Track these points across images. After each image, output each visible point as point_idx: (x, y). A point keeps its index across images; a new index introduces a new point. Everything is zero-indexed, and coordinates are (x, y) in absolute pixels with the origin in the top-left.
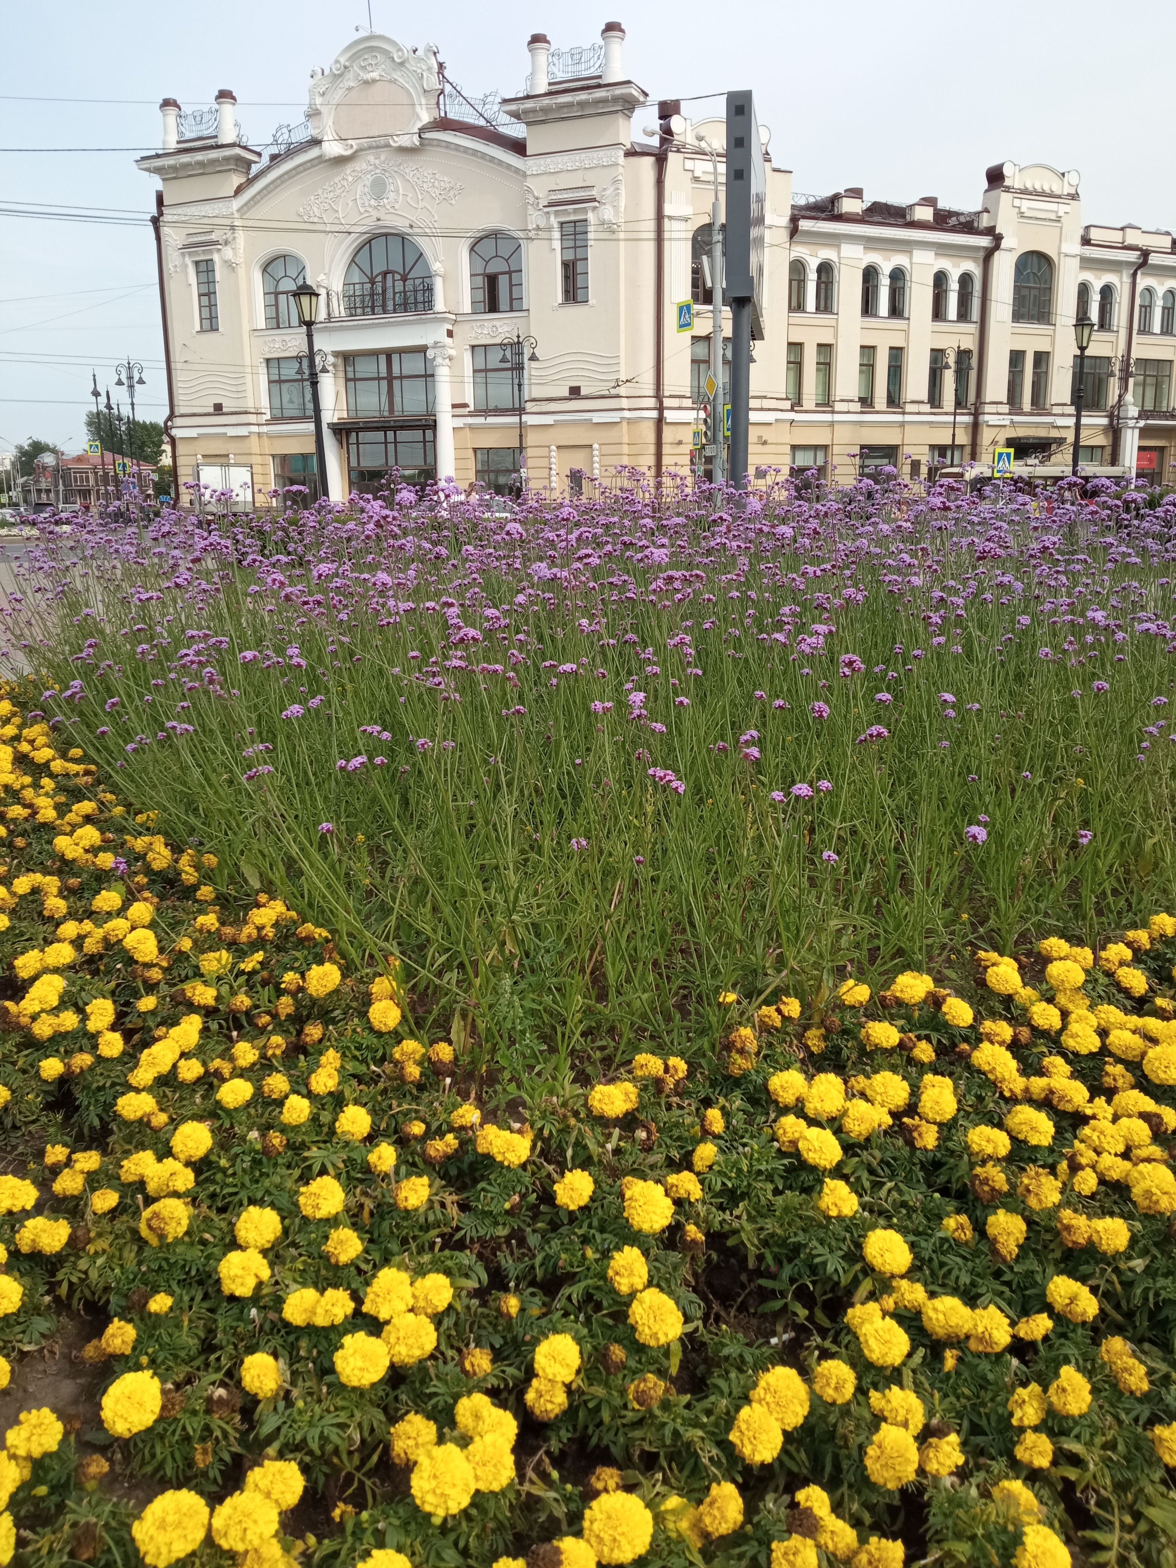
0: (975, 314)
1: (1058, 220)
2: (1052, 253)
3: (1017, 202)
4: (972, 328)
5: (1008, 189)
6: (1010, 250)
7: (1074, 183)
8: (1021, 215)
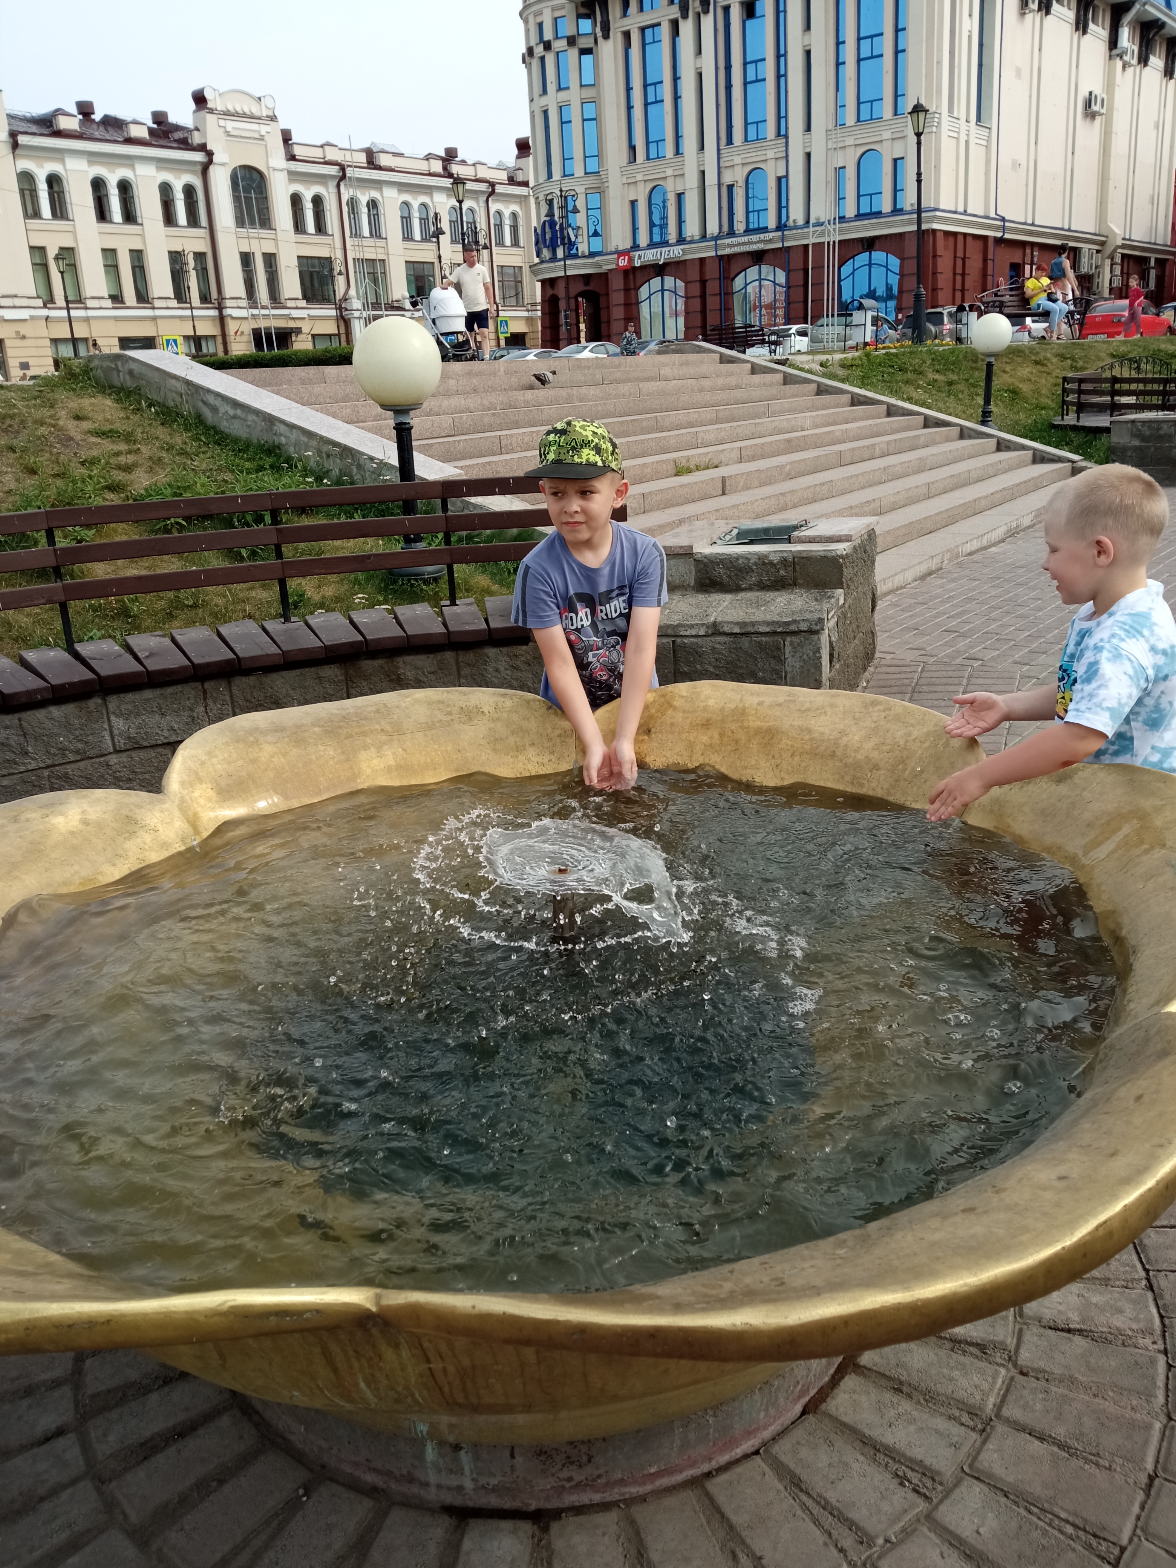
0: (204, 221)
1: (262, 138)
2: (262, 167)
3: (222, 123)
4: (202, 233)
5: (211, 111)
6: (223, 164)
7: (271, 106)
8: (228, 134)
